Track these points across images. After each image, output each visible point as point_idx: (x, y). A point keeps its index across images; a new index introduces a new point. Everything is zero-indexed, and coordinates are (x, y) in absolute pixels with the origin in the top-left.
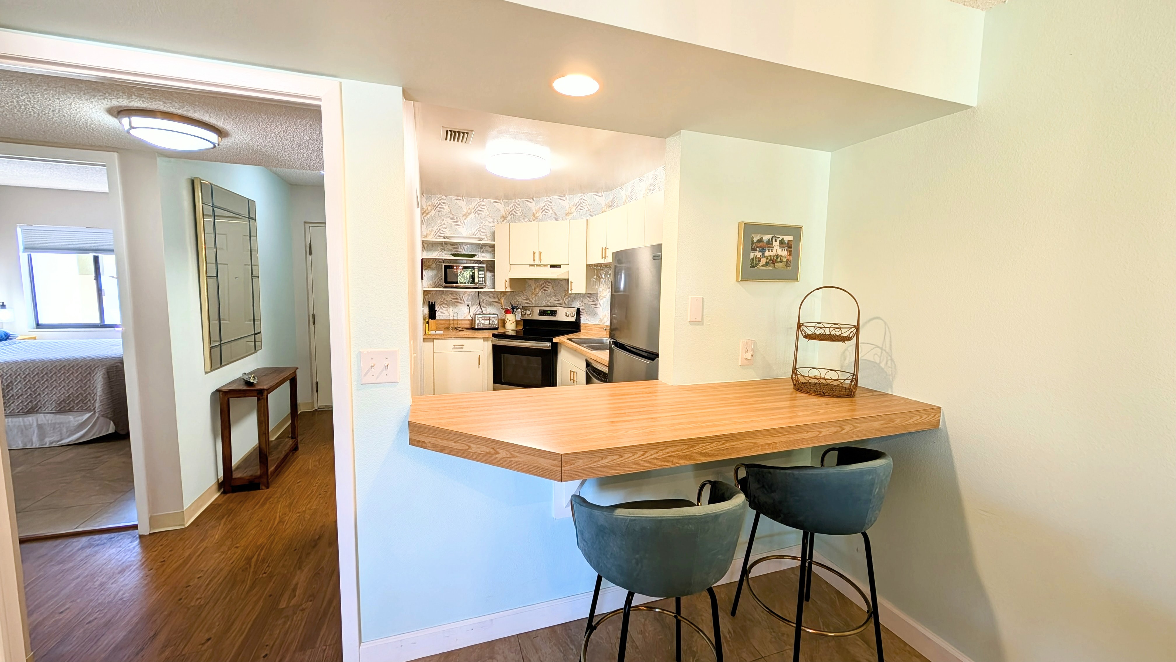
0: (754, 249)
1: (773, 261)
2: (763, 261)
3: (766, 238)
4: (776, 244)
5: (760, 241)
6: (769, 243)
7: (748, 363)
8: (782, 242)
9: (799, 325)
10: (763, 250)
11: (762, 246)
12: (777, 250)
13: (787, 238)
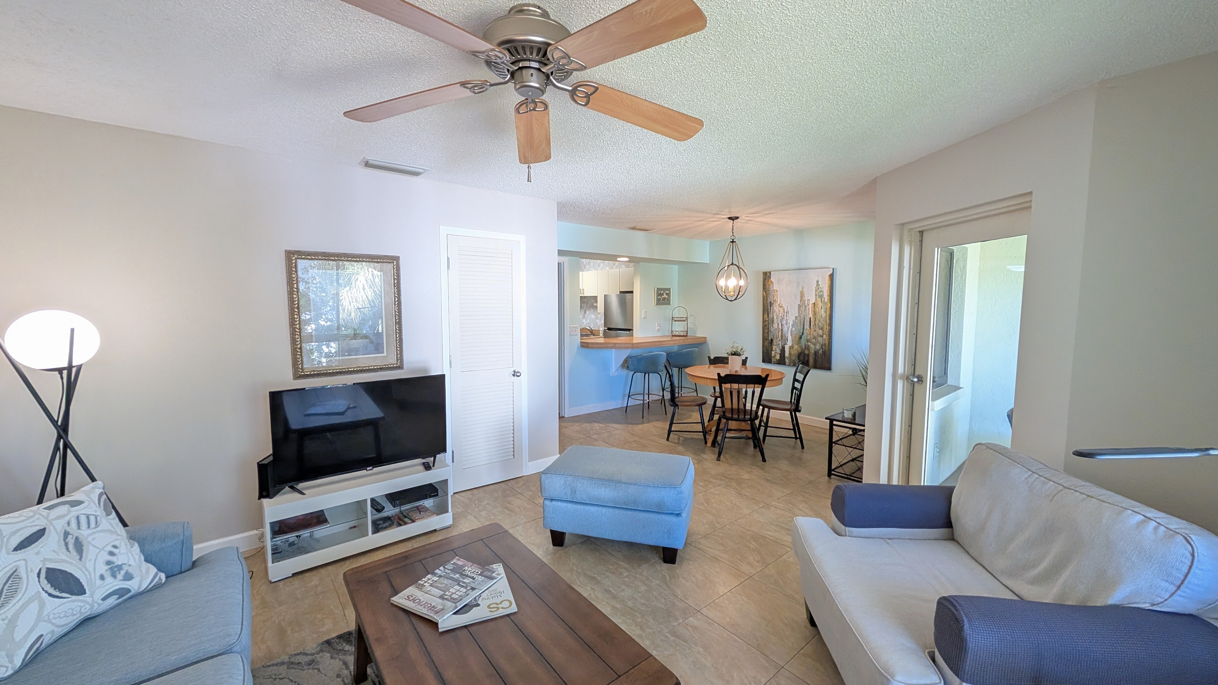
0: (659, 296)
1: (664, 299)
2: (662, 299)
3: (662, 292)
4: (665, 294)
5: (661, 293)
6: (663, 294)
7: (658, 330)
8: (666, 293)
9: (672, 318)
10: (661, 296)
11: (661, 295)
12: (665, 296)
13: (667, 292)
